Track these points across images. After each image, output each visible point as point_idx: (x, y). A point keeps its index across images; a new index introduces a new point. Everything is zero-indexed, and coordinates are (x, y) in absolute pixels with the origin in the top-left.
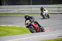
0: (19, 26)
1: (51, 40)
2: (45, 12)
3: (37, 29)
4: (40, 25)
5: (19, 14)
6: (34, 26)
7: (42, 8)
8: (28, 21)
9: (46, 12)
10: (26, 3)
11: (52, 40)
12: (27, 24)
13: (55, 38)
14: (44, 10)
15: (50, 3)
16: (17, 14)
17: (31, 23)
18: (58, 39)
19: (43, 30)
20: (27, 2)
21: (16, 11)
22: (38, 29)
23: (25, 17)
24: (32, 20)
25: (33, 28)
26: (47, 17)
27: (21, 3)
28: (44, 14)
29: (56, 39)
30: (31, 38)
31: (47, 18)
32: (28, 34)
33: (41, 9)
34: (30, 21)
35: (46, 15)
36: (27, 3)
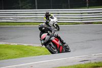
0: (16, 44)
1: (69, 66)
2: (52, 20)
3: (59, 47)
4: (64, 42)
5: (17, 24)
6: (54, 43)
7: (48, 13)
8: (44, 35)
9: (54, 20)
10: (27, 6)
11: (71, 66)
12: (44, 39)
13: (75, 64)
14: (51, 18)
15: (68, 6)
16: (13, 23)
17: (51, 37)
18: (80, 65)
19: (68, 49)
20: (30, 4)
21: (11, 19)
22: (61, 47)
23: (39, 28)
24: (50, 33)
25: (53, 46)
26: (56, 28)
27: (20, 6)
28: (51, 23)
29: (77, 65)
30: (36, 64)
31: (56, 30)
32: (30, 57)
33: (46, 15)
34: (48, 34)
35: (54, 25)
36: (30, 6)
